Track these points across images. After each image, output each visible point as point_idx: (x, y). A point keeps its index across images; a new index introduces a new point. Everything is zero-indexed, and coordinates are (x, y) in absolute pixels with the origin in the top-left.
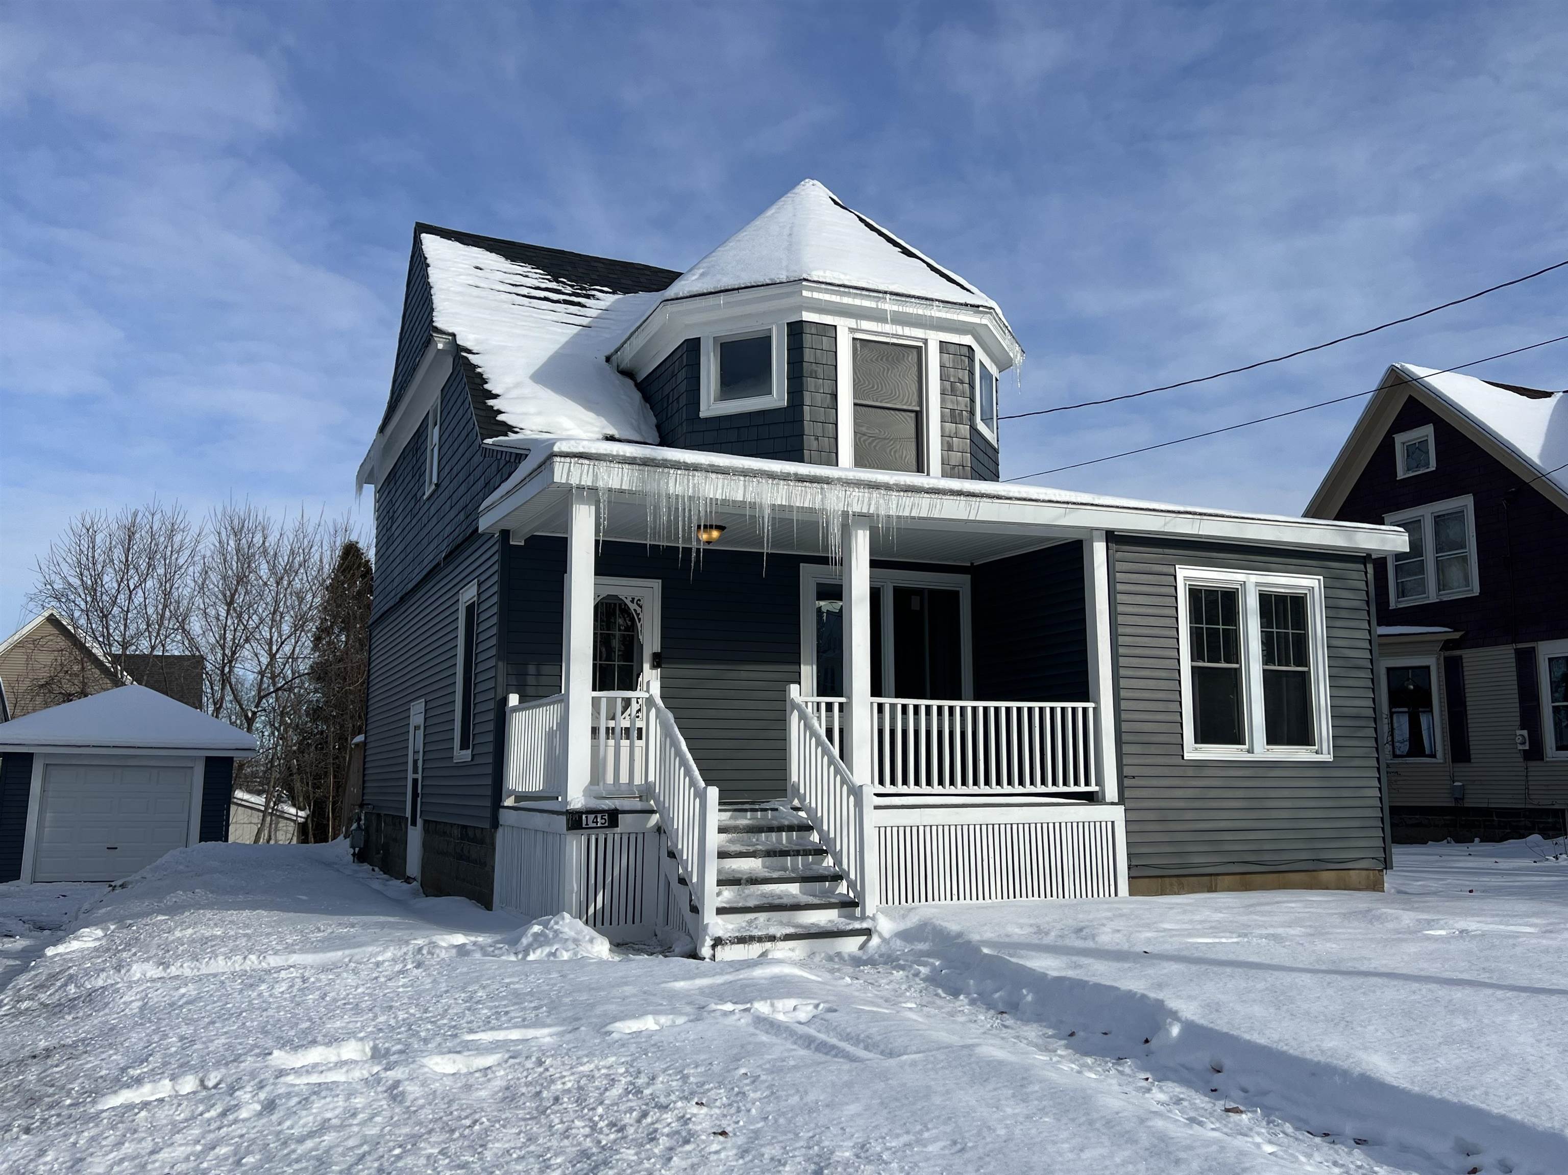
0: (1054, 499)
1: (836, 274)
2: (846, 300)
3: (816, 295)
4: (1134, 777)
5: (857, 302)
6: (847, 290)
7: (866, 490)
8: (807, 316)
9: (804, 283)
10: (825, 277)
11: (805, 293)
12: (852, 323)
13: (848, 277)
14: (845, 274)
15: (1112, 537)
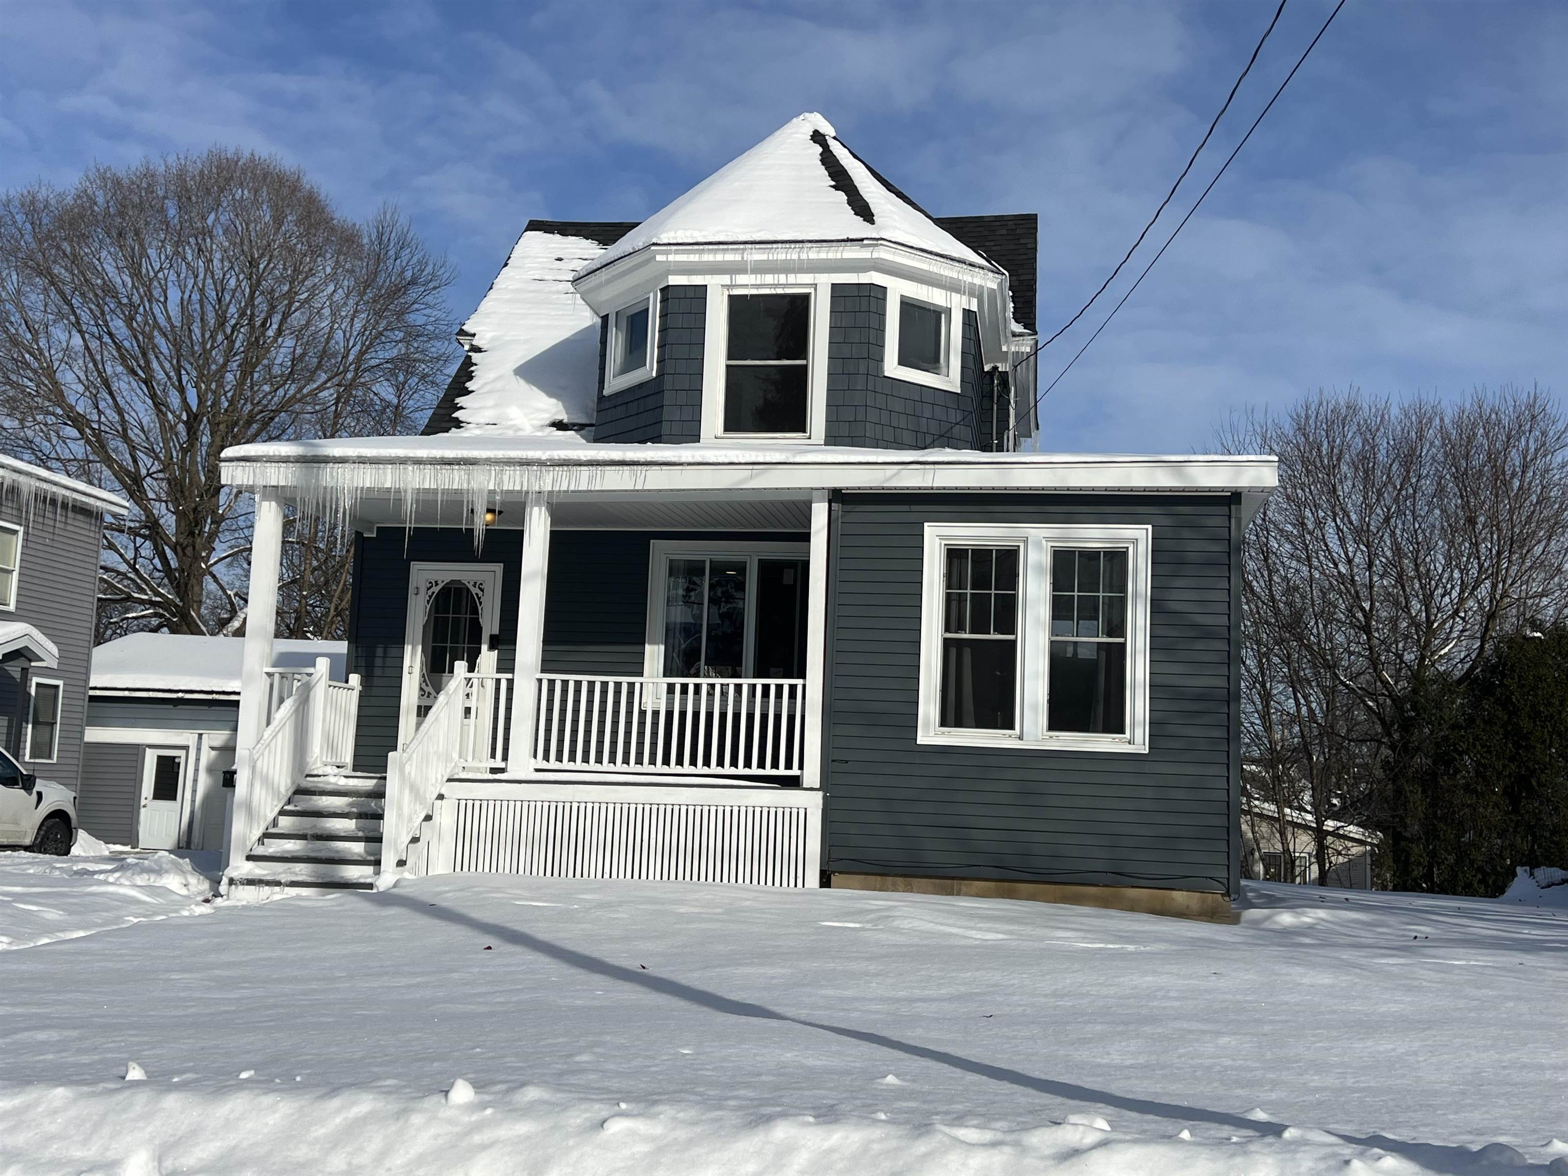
0: (736, 461)
1: (688, 233)
2: (708, 257)
3: (671, 258)
4: (847, 762)
5: (719, 257)
6: (701, 247)
7: (518, 468)
8: (675, 280)
9: (653, 248)
10: (676, 238)
11: (659, 258)
12: (726, 279)
13: (703, 233)
14: (700, 231)
15: (837, 496)
